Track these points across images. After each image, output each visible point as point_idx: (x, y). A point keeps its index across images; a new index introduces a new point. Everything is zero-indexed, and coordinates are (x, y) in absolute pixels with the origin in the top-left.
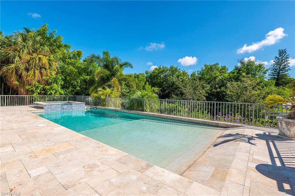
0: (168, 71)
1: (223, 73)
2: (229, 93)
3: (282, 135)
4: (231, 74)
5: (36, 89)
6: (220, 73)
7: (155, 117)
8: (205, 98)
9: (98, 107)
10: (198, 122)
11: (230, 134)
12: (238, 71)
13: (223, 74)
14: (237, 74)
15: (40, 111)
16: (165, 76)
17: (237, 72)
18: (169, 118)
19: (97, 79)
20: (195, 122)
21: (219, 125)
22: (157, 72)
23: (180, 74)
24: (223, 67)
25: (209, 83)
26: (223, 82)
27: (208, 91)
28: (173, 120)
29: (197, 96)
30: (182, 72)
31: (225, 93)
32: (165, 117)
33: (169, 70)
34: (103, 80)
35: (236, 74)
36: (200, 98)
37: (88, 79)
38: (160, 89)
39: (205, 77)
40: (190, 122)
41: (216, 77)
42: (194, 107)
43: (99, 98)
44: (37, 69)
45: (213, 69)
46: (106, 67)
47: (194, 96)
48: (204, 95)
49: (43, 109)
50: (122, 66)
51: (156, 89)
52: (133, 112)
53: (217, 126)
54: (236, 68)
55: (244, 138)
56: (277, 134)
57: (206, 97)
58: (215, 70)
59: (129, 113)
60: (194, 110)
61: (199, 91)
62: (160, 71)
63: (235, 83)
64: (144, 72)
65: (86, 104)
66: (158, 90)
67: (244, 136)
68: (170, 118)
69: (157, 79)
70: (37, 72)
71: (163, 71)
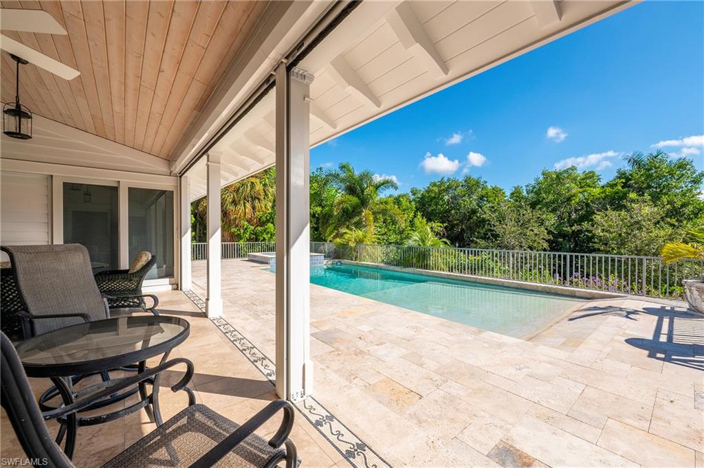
0: (460, 187)
1: (589, 186)
2: (601, 234)
3: (693, 310)
4: (608, 189)
5: (244, 233)
6: (581, 187)
7: (453, 279)
8: (546, 245)
9: (343, 261)
10: (536, 288)
11: (595, 307)
12: (624, 181)
13: (588, 188)
14: (623, 187)
15: (265, 268)
16: (454, 198)
17: (622, 182)
18: (478, 281)
19: (335, 213)
20: (529, 288)
21: (577, 294)
22: (436, 189)
23: (487, 193)
24: (587, 174)
25: (554, 211)
26: (588, 205)
27: (552, 229)
28: (487, 284)
29: (529, 241)
30: (489, 187)
31: (590, 235)
32: (471, 280)
33: (462, 186)
34: (347, 214)
35: (620, 188)
36: (535, 245)
37: (319, 212)
38: (445, 225)
39: (544, 199)
40: (520, 289)
41: (572, 196)
42: (522, 262)
43: (344, 246)
44: (248, 201)
45: (563, 180)
46: (351, 190)
47: (522, 239)
48: (543, 239)
49: (267, 263)
50: (380, 186)
51: (438, 226)
52: (410, 270)
53: (573, 296)
54: (622, 175)
55: (619, 312)
56: (685, 310)
57: (548, 241)
58: (567, 181)
59: (401, 272)
60: (522, 267)
61: (533, 231)
62: (442, 188)
63: (613, 214)
64: (409, 191)
65: (325, 257)
66: (441, 227)
67: (621, 309)
68: (481, 281)
69: (437, 204)
70: (248, 205)
71: (449, 187)
